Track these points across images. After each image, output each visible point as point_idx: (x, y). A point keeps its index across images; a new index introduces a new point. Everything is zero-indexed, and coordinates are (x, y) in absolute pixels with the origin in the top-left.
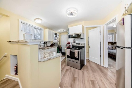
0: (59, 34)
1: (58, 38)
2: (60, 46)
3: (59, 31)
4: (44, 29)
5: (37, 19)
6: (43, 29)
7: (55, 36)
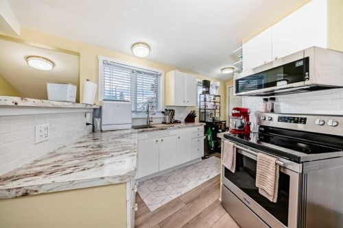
0: (218, 84)
1: (215, 96)
2: (220, 122)
3: (218, 71)
4: (163, 72)
5: (138, 43)
6: (160, 71)
7: (204, 89)
